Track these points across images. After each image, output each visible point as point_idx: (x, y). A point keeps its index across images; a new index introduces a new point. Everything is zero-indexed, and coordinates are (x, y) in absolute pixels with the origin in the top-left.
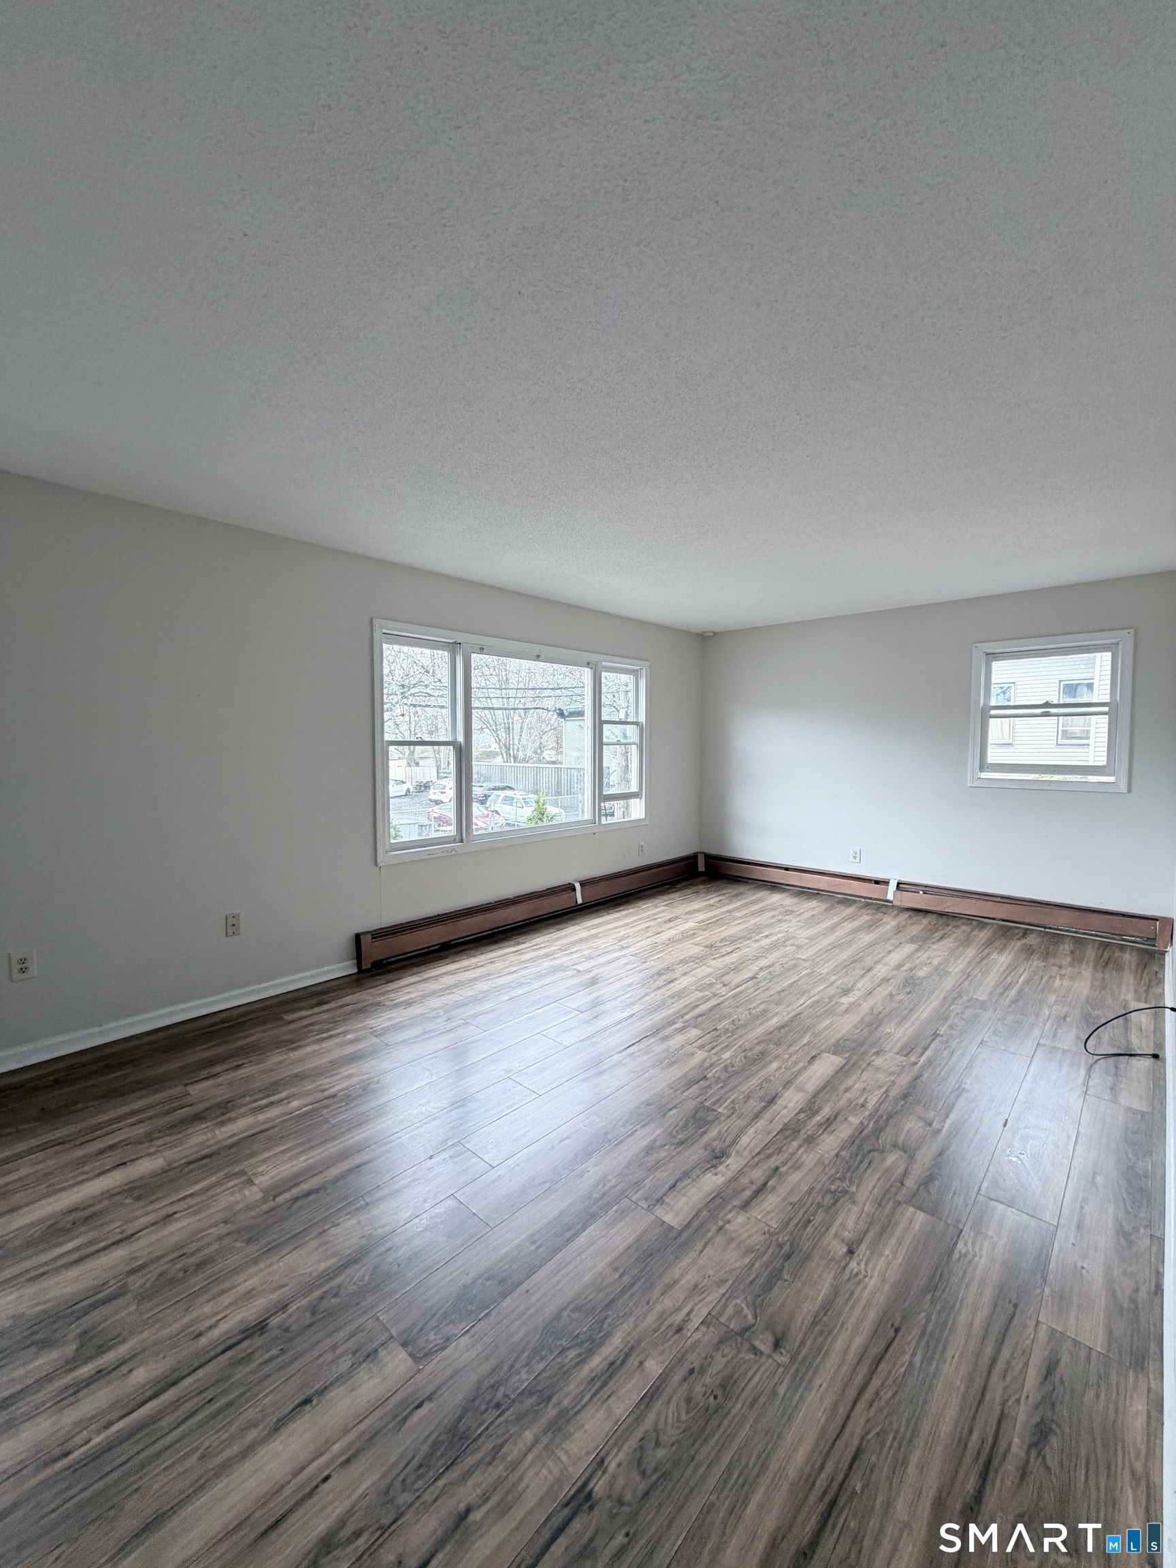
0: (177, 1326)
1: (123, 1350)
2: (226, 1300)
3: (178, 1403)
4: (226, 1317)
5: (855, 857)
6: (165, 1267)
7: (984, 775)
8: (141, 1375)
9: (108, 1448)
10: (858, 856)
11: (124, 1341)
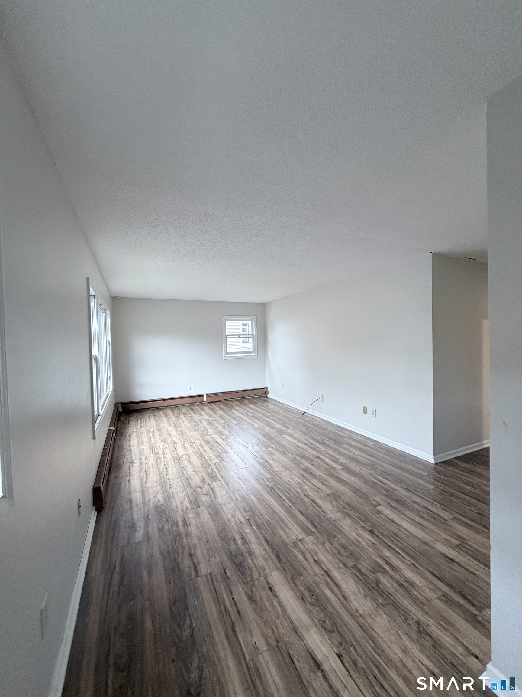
0: (370, 549)
1: (379, 561)
2: (360, 540)
3: (395, 545)
4: (367, 539)
5: (190, 389)
6: (345, 557)
7: (227, 356)
8: (387, 554)
9: (409, 555)
10: (191, 388)
11: (376, 561)
